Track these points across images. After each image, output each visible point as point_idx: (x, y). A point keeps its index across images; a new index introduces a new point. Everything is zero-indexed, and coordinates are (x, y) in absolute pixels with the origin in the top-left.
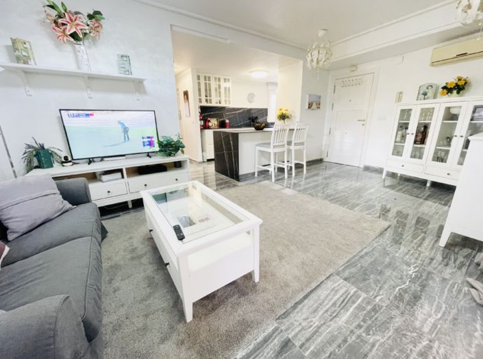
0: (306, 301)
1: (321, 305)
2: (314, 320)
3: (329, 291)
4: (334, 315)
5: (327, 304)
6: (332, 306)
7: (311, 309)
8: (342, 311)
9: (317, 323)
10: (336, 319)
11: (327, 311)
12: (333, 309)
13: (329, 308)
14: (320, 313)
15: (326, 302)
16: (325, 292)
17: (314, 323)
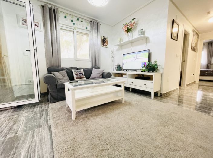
0: (49, 137)
1: (41, 144)
2: (38, 138)
3: (44, 152)
4: (30, 148)
5: (38, 147)
6: (35, 150)
7: (43, 138)
8: (27, 154)
9: (35, 138)
10: (27, 148)
11: (35, 146)
12: (33, 150)
13: (35, 148)
14: (37, 142)
15: (40, 147)
16: (45, 150)
17: (36, 137)
